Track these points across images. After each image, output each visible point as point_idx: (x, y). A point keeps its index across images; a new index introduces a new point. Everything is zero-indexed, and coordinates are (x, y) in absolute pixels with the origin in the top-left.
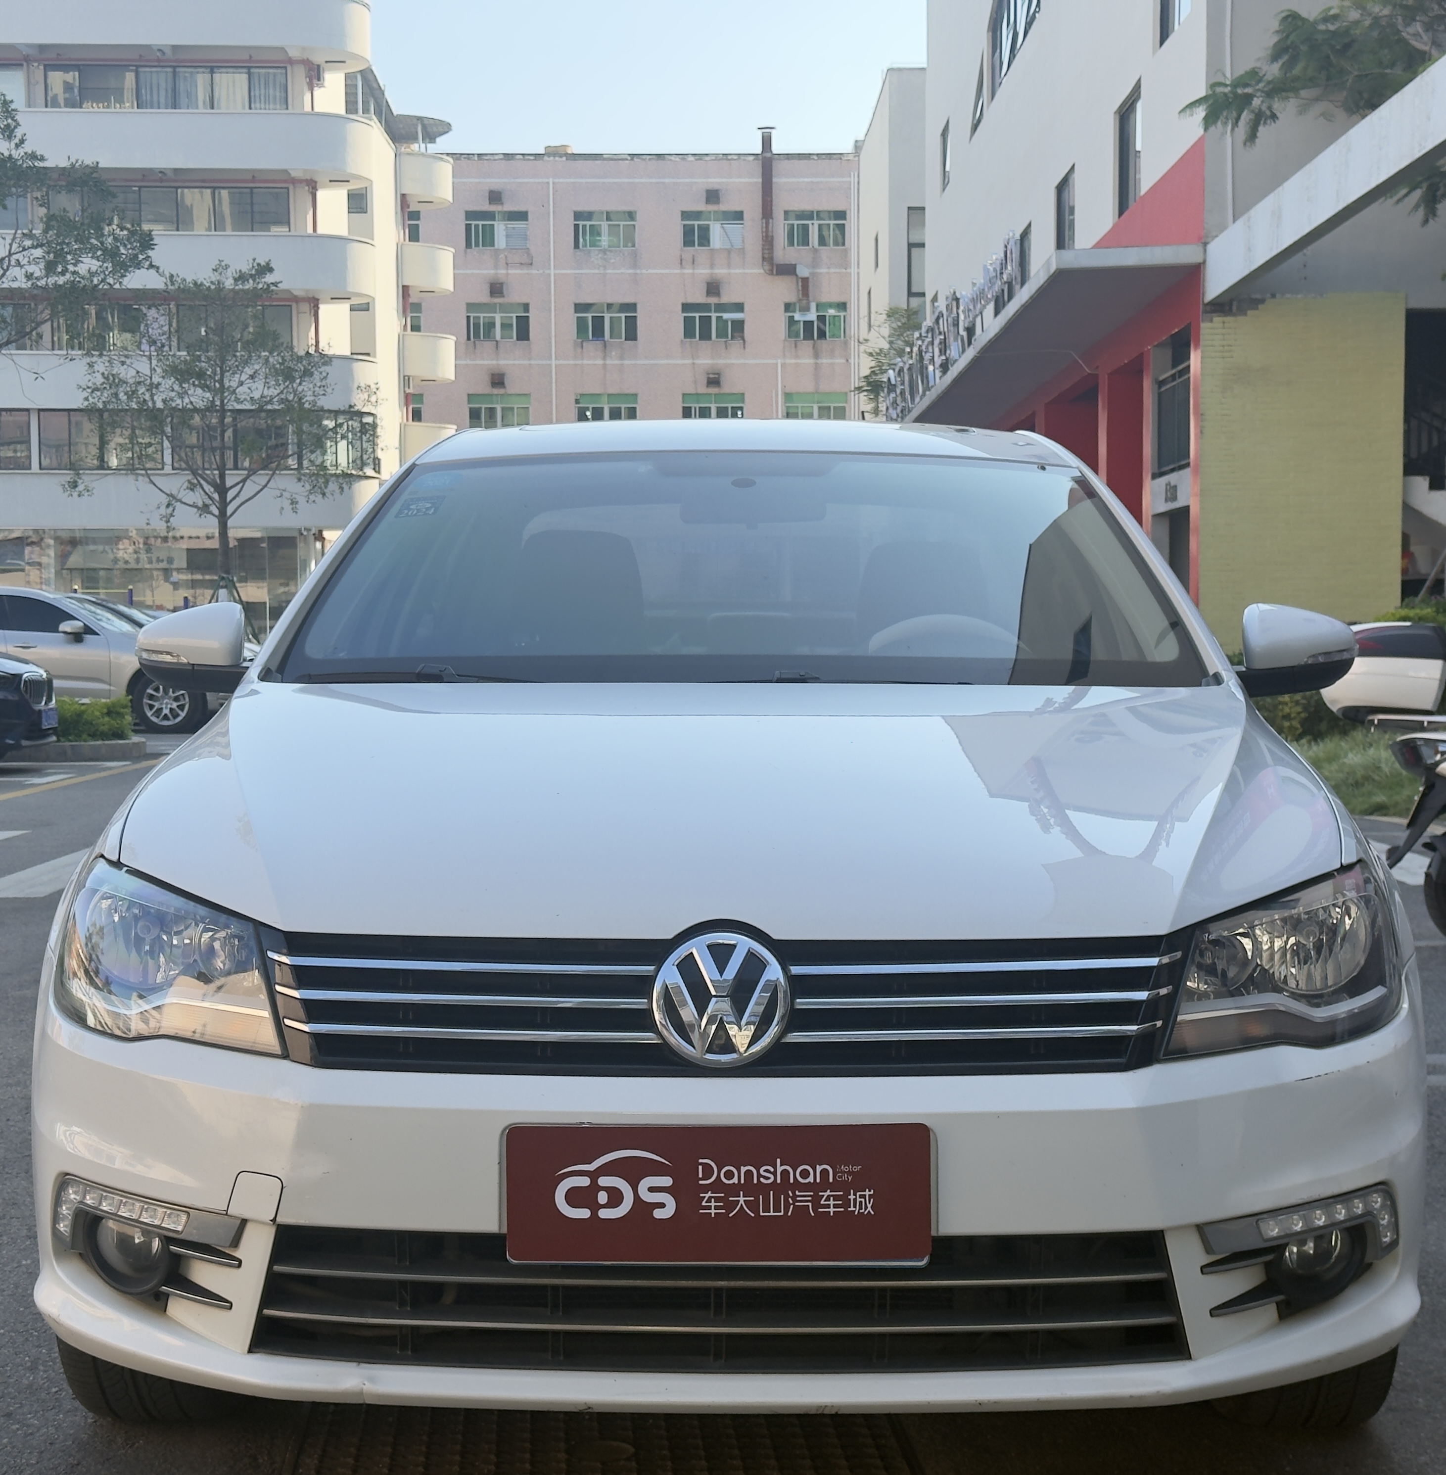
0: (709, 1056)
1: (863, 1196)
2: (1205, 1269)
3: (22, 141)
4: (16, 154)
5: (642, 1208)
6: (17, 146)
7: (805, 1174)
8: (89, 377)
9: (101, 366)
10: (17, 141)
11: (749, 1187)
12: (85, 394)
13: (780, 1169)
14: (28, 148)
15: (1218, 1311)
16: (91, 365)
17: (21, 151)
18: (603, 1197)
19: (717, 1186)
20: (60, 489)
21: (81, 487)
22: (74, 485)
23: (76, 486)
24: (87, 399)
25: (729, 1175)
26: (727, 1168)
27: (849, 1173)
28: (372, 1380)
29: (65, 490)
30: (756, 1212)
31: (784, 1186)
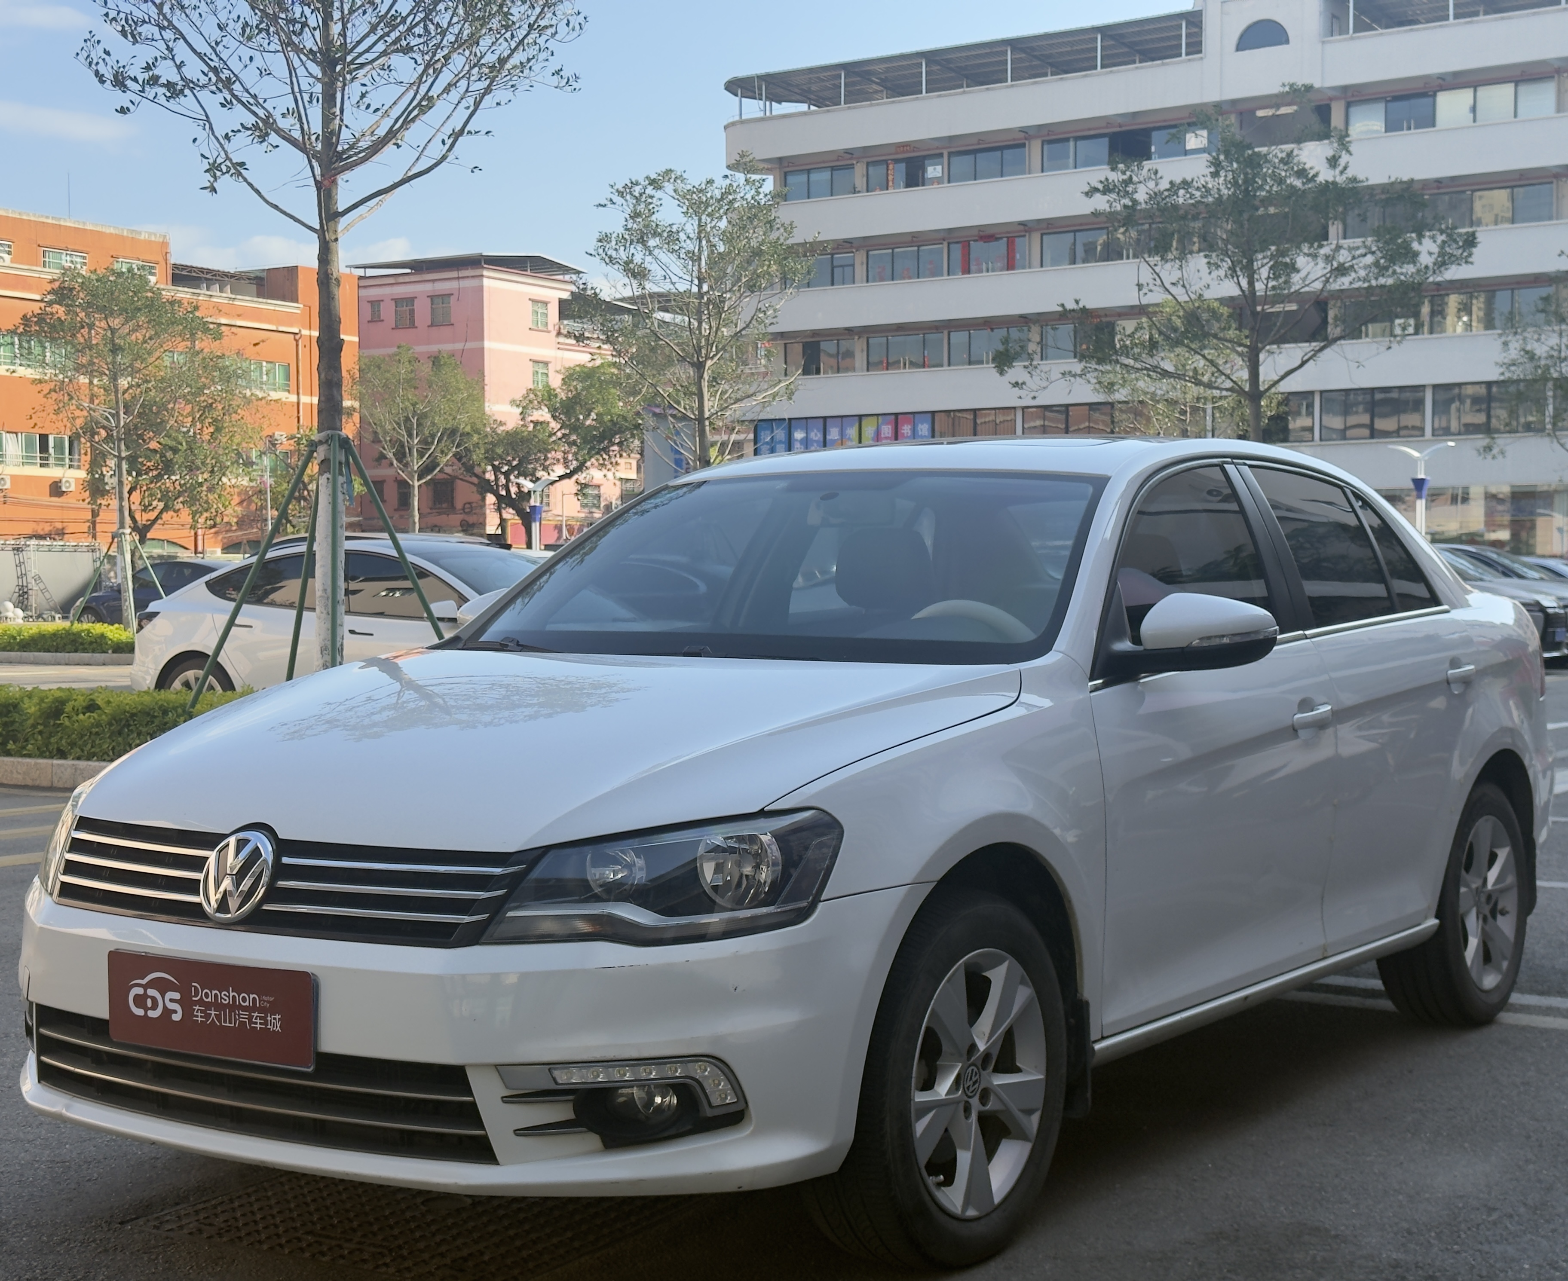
0: (218, 915)
1: (275, 1019)
2: (506, 1100)
3: (1345, 168)
4: (1340, 179)
5: (167, 1012)
6: (1342, 173)
7: (244, 999)
8: (1504, 355)
9: (1515, 345)
10: (1341, 168)
11: (218, 1005)
12: (1501, 370)
13: (232, 994)
14: (1350, 173)
15: (521, 1132)
16: (1505, 344)
17: (1344, 177)
18: (149, 1003)
19: (201, 1002)
20: (1475, 453)
21: (1495, 451)
22: (1488, 448)
23: (1491, 450)
24: (1503, 374)
25: (207, 995)
26: (206, 991)
27: (268, 1002)
28: (68, 1108)
29: (1480, 454)
30: (220, 1022)
31: (234, 1007)
